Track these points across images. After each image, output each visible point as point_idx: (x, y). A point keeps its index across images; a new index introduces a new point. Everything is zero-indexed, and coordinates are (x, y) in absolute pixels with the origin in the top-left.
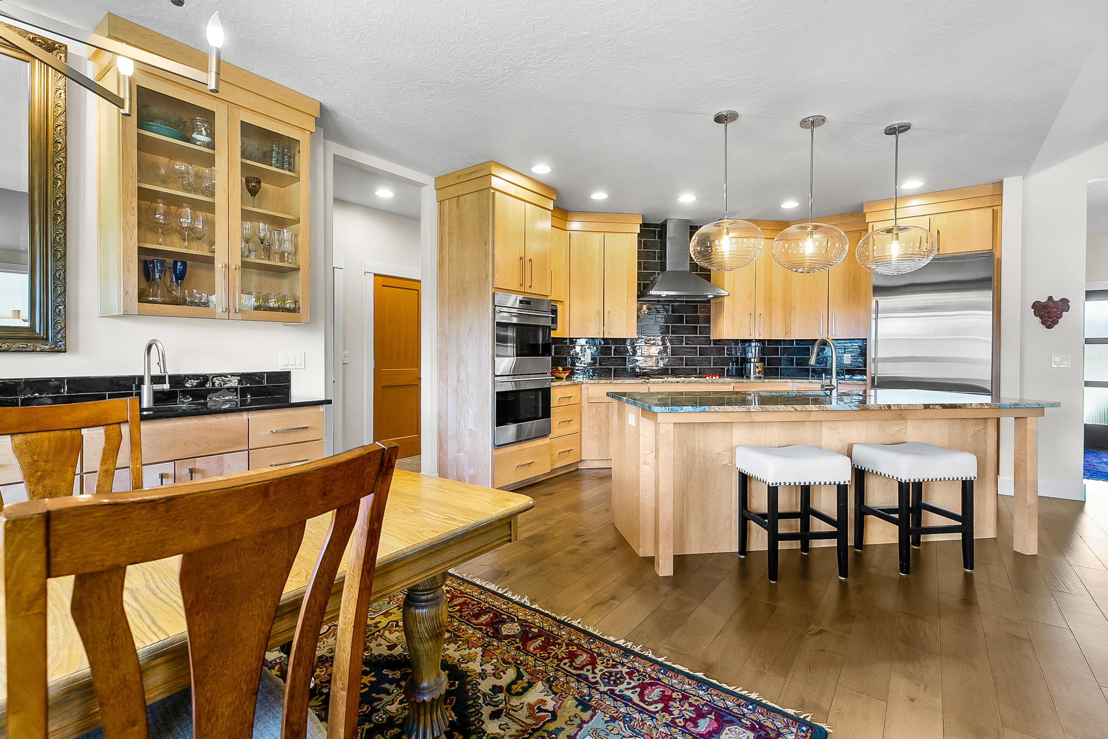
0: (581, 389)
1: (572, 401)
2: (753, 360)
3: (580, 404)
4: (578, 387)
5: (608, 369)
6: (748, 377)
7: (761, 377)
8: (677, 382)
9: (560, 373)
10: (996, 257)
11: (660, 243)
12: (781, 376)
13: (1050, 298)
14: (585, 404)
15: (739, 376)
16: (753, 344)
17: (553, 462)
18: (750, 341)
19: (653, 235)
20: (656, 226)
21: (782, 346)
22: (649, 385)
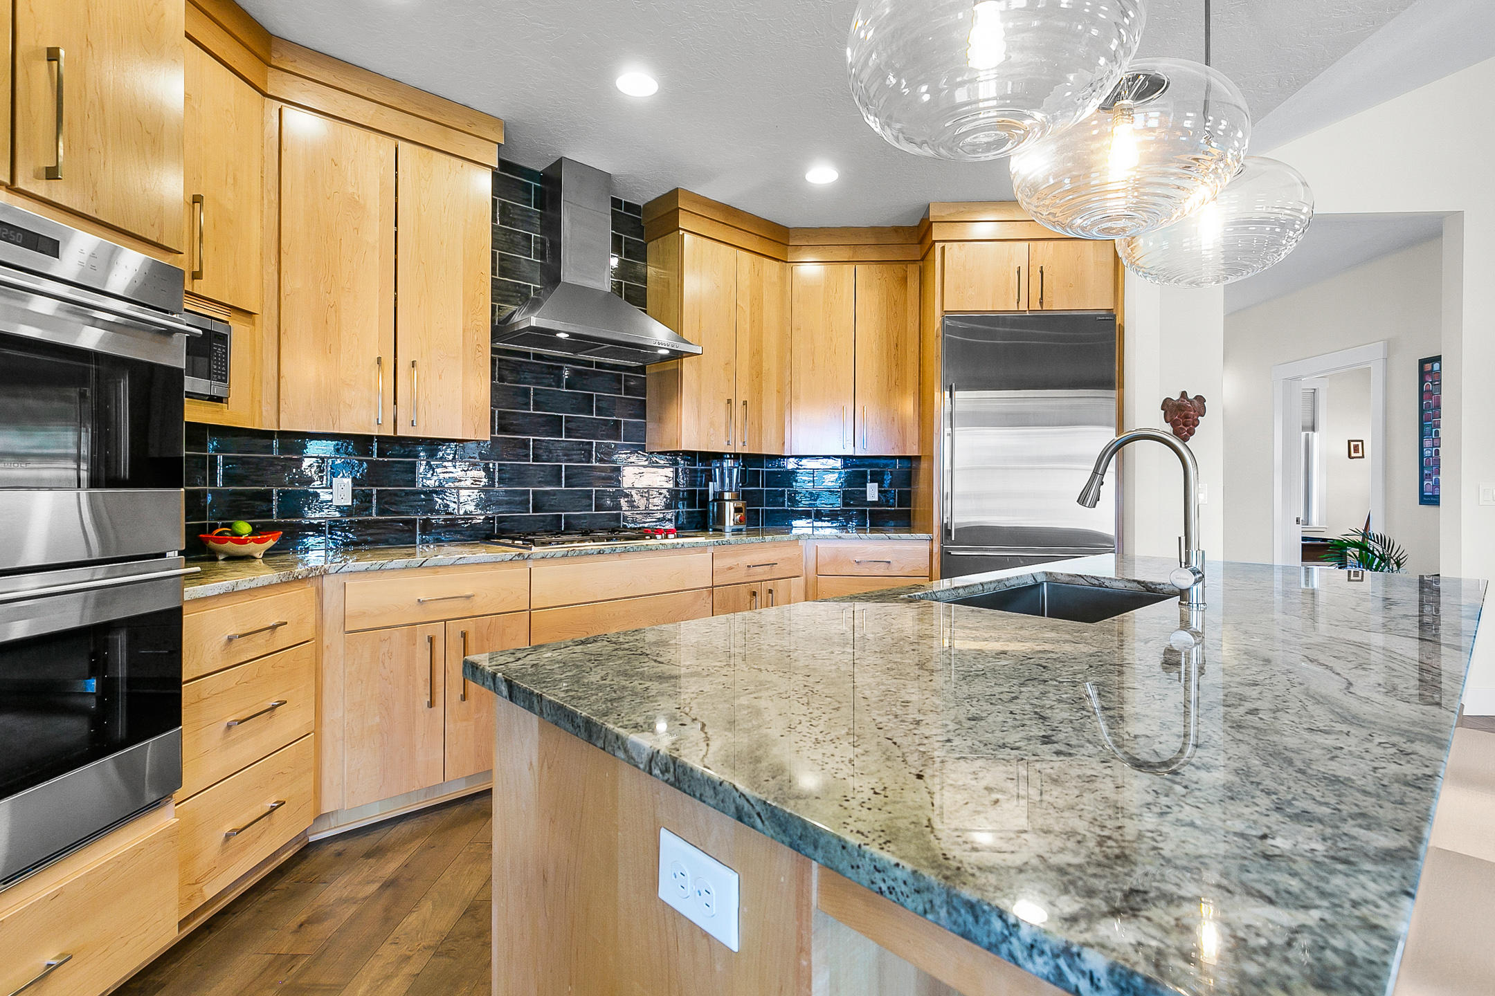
0: (320, 593)
1: (283, 637)
2: (727, 496)
3: (316, 641)
4: (310, 588)
5: (406, 522)
6: (720, 531)
7: (741, 530)
8: (599, 553)
9: (244, 542)
10: (1117, 323)
11: (541, 219)
12: (762, 525)
13: (1184, 394)
14: (333, 638)
15: (696, 528)
16: (728, 464)
17: (191, 883)
18: (720, 456)
19: (522, 194)
20: (531, 174)
21: (765, 469)
22: (530, 563)
